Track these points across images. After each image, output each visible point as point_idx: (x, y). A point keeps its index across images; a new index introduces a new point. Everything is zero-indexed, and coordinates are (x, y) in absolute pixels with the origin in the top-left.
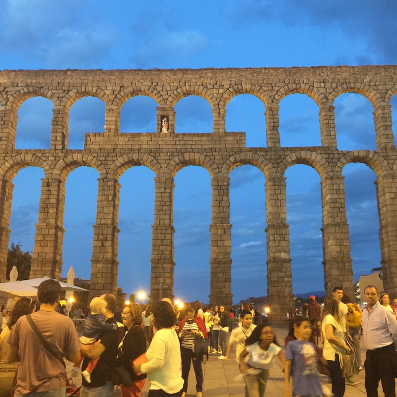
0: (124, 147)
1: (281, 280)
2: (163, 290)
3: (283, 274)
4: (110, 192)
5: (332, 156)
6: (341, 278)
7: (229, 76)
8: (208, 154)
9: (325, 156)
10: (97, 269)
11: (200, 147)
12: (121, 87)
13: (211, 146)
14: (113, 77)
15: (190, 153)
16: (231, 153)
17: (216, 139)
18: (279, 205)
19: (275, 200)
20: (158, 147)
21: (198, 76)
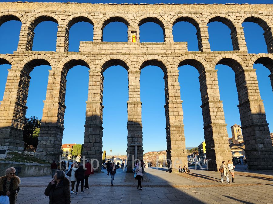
0: (107, 51)
1: (221, 139)
2: (137, 146)
3: (222, 134)
4: (98, 80)
5: (246, 57)
6: (262, 137)
7: (174, 9)
8: (163, 56)
9: (241, 57)
10: (89, 132)
11: (158, 51)
12: (104, 14)
13: (165, 51)
14: (98, 8)
15: (151, 55)
16: (179, 55)
17: (168, 47)
18: (214, 88)
19: (211, 85)
20: (129, 51)
21: (154, 9)
